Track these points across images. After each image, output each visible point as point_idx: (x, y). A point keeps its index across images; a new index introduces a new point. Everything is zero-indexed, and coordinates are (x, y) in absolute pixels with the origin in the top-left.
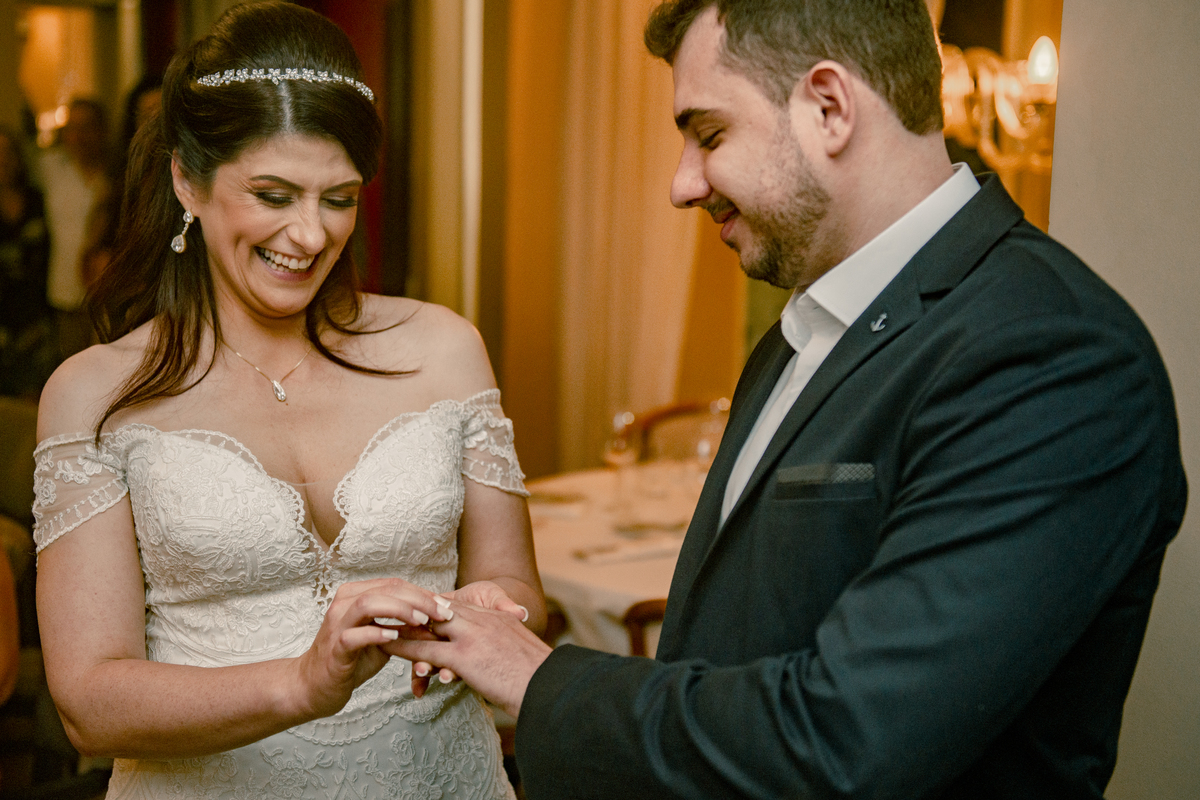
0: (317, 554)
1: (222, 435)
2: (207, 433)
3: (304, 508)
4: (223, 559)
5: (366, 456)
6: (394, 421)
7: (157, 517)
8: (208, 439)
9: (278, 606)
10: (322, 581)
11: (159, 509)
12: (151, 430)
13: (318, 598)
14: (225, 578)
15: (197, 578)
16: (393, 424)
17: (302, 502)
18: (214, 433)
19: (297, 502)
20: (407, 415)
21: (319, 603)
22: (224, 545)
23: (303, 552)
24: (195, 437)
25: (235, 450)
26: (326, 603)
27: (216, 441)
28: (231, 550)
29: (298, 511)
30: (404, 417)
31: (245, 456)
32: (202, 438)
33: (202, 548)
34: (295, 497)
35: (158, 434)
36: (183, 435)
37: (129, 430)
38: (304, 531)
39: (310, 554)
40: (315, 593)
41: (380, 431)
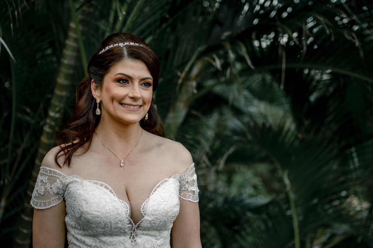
0: (132, 225)
1: (104, 183)
2: (98, 182)
3: (129, 210)
4: (100, 225)
5: (153, 193)
6: (162, 181)
7: (79, 208)
8: (99, 184)
9: (117, 241)
10: (133, 234)
11: (80, 206)
12: (80, 178)
13: (131, 240)
14: (101, 230)
15: (91, 229)
16: (162, 182)
17: (129, 208)
18: (101, 183)
19: (127, 208)
20: (166, 179)
21: (132, 241)
22: (101, 220)
23: (128, 224)
24: (94, 183)
25: (108, 189)
26: (134, 241)
27: (101, 185)
28: (104, 222)
29: (127, 211)
30: (165, 180)
31: (111, 191)
32: (97, 184)
33: (93, 220)
34: (127, 206)
35: (82, 180)
36: (91, 182)
37: (73, 177)
38: (129, 218)
39: (130, 225)
40: (130, 238)
41: (158, 185)
